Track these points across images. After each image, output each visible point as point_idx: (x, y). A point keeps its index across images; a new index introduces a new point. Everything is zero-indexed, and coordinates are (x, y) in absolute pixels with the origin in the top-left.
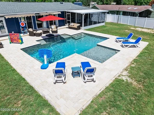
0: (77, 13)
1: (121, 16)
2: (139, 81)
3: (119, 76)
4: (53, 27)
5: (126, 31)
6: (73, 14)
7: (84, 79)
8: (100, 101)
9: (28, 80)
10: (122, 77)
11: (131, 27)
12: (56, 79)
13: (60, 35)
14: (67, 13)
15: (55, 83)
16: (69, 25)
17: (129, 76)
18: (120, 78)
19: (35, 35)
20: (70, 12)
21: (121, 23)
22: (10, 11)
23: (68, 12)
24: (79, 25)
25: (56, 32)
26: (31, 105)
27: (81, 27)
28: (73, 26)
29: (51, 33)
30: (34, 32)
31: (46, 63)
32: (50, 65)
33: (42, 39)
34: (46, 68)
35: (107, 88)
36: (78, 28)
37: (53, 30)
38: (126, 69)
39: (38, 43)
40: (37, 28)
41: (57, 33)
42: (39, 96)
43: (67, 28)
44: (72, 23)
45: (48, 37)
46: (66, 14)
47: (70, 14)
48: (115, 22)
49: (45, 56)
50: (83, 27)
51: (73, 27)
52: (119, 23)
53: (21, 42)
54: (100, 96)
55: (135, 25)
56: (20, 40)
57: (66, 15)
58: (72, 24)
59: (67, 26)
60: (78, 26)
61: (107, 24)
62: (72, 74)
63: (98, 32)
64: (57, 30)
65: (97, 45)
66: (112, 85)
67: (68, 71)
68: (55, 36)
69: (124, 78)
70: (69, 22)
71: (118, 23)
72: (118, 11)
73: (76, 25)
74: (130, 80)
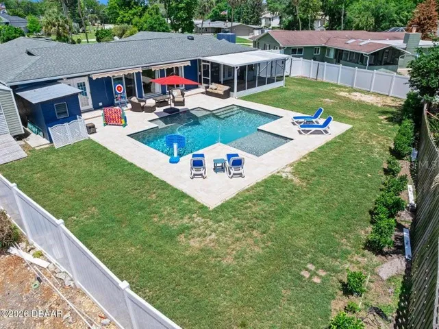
0: (224, 66)
1: (324, 65)
2: (303, 179)
3: (278, 172)
4: (176, 92)
5: (326, 100)
6: (216, 66)
7: (230, 173)
8: (247, 194)
9: (155, 174)
10: (282, 173)
11: (341, 91)
12: (194, 172)
13: (189, 110)
14: (202, 63)
15: (192, 178)
16: (207, 88)
17: (292, 173)
18: (279, 174)
19: (143, 109)
20: (208, 62)
21: (325, 80)
22: (99, 65)
23: (204, 61)
24: (227, 88)
25: (182, 103)
26: (168, 197)
27: (231, 93)
28: (216, 89)
29: (173, 105)
30: (142, 104)
31: (176, 155)
32: (181, 159)
33: (157, 117)
34: (176, 162)
35: (257, 183)
36: (226, 95)
37: (176, 100)
38: (291, 165)
39: (153, 125)
40: (144, 95)
41: (184, 105)
42: (175, 189)
43: (202, 93)
44: (213, 84)
45: (168, 114)
46: (200, 63)
47: (209, 64)
48: (311, 77)
49: (175, 146)
50: (235, 93)
51: (216, 91)
52: (319, 79)
53: (123, 123)
54: (247, 190)
55: (353, 84)
56: (123, 120)
57: (200, 67)
58: (213, 86)
59: (202, 89)
60: (225, 92)
61: (291, 84)
62: (214, 169)
63: (264, 103)
64: (184, 100)
65: (258, 130)
66: (265, 181)
67: (209, 164)
68: (181, 111)
69: (284, 175)
70: (206, 82)
71: (316, 79)
72: (324, 47)
73: (221, 89)
74: (290, 177)
